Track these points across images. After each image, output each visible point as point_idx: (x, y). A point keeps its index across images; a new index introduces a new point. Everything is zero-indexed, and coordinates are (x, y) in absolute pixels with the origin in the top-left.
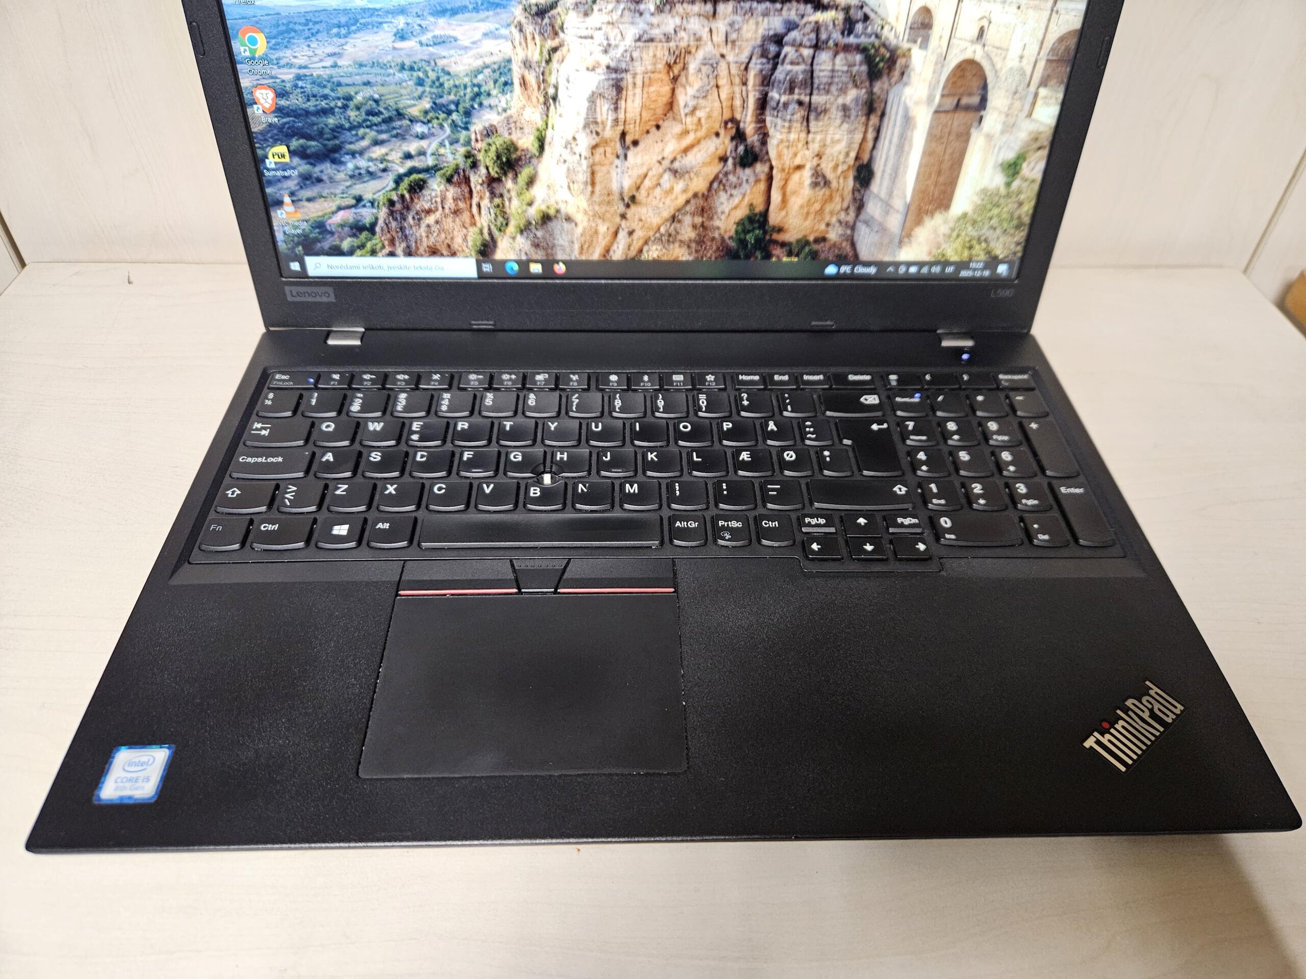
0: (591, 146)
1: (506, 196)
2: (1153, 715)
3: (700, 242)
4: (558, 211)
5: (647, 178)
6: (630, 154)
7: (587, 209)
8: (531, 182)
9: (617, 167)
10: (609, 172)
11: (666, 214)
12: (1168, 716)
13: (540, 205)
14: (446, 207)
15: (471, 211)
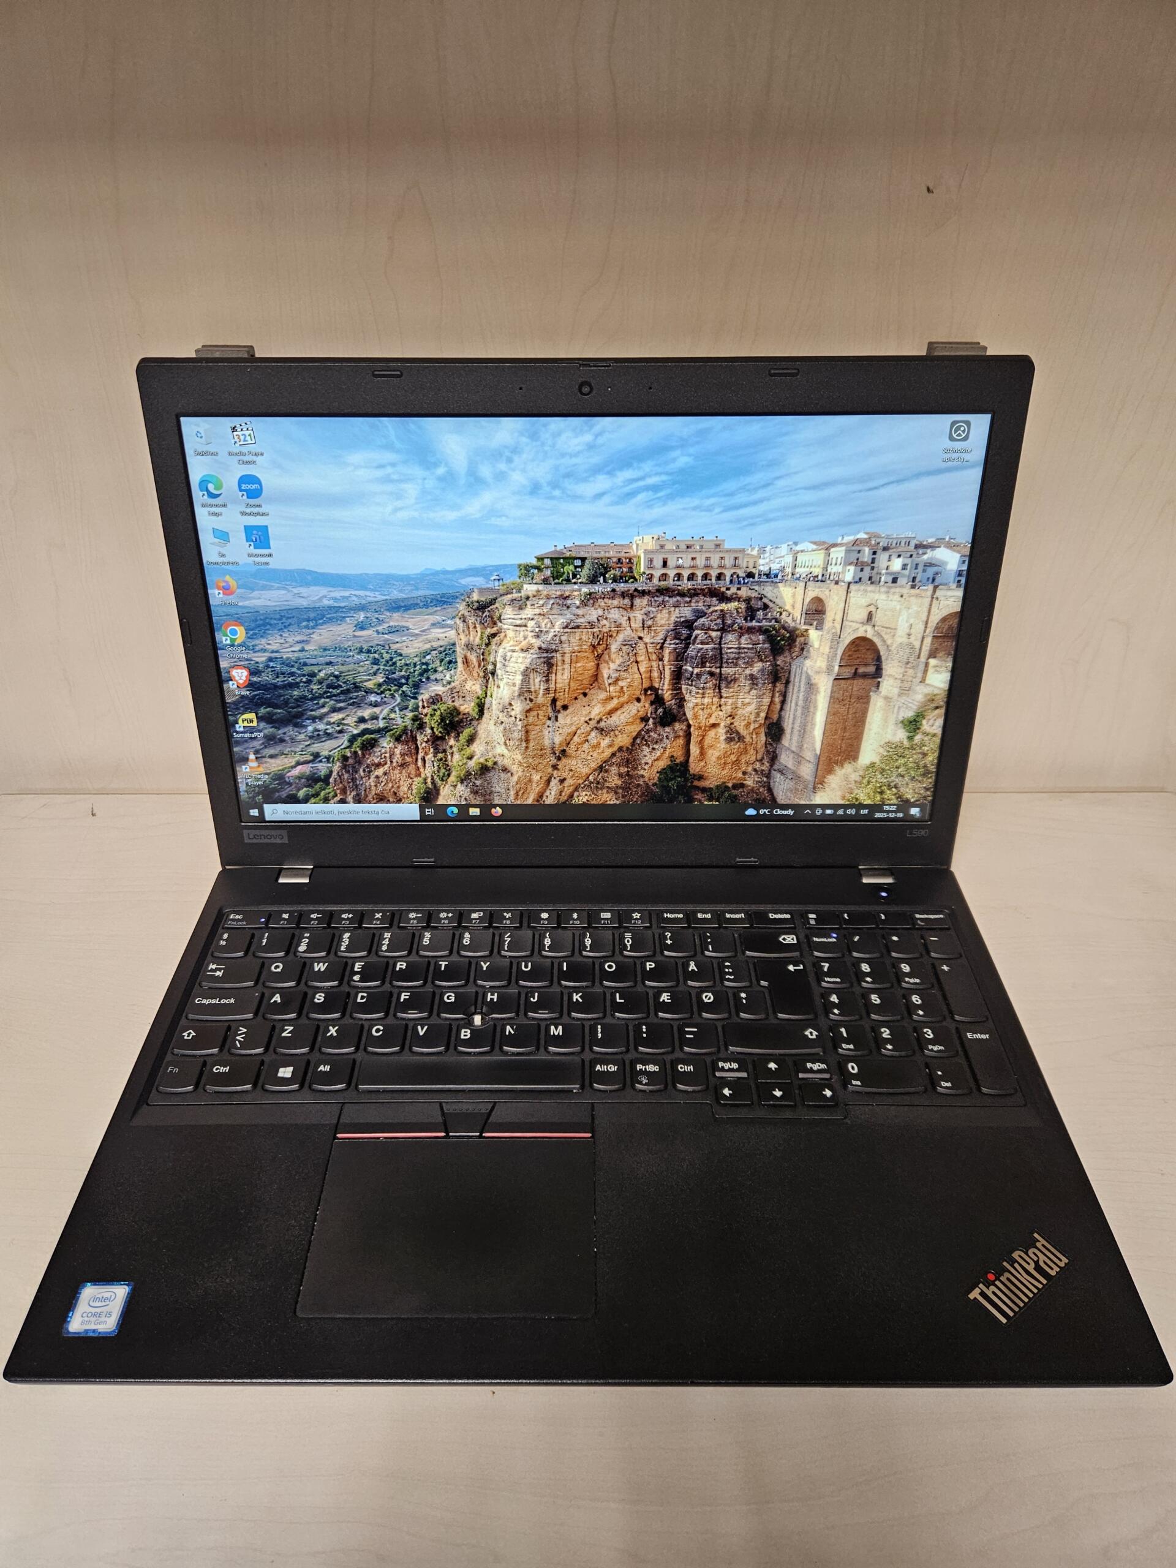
0: (525, 710)
1: (449, 751)
2: (1038, 1268)
3: (626, 787)
4: (495, 763)
5: (577, 735)
6: (560, 716)
7: (522, 761)
8: (471, 740)
9: (548, 726)
10: (541, 731)
11: (594, 765)
12: (1052, 1269)
13: (479, 759)
14: (394, 761)
15: (416, 764)
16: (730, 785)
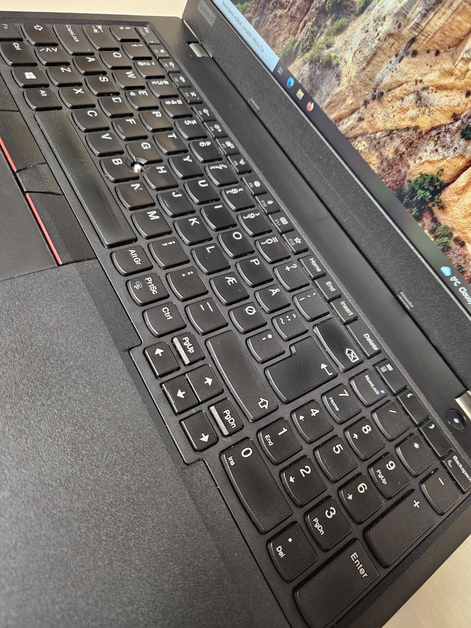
0: (389, 32)
1: (322, 29)
3: (391, 166)
4: (338, 65)
5: (401, 87)
6: (405, 59)
7: (352, 79)
8: (340, 30)
9: (391, 62)
10: (383, 62)
11: (389, 126)
13: (332, 52)
14: (291, 10)
15: (299, 24)
16: (455, 235)
